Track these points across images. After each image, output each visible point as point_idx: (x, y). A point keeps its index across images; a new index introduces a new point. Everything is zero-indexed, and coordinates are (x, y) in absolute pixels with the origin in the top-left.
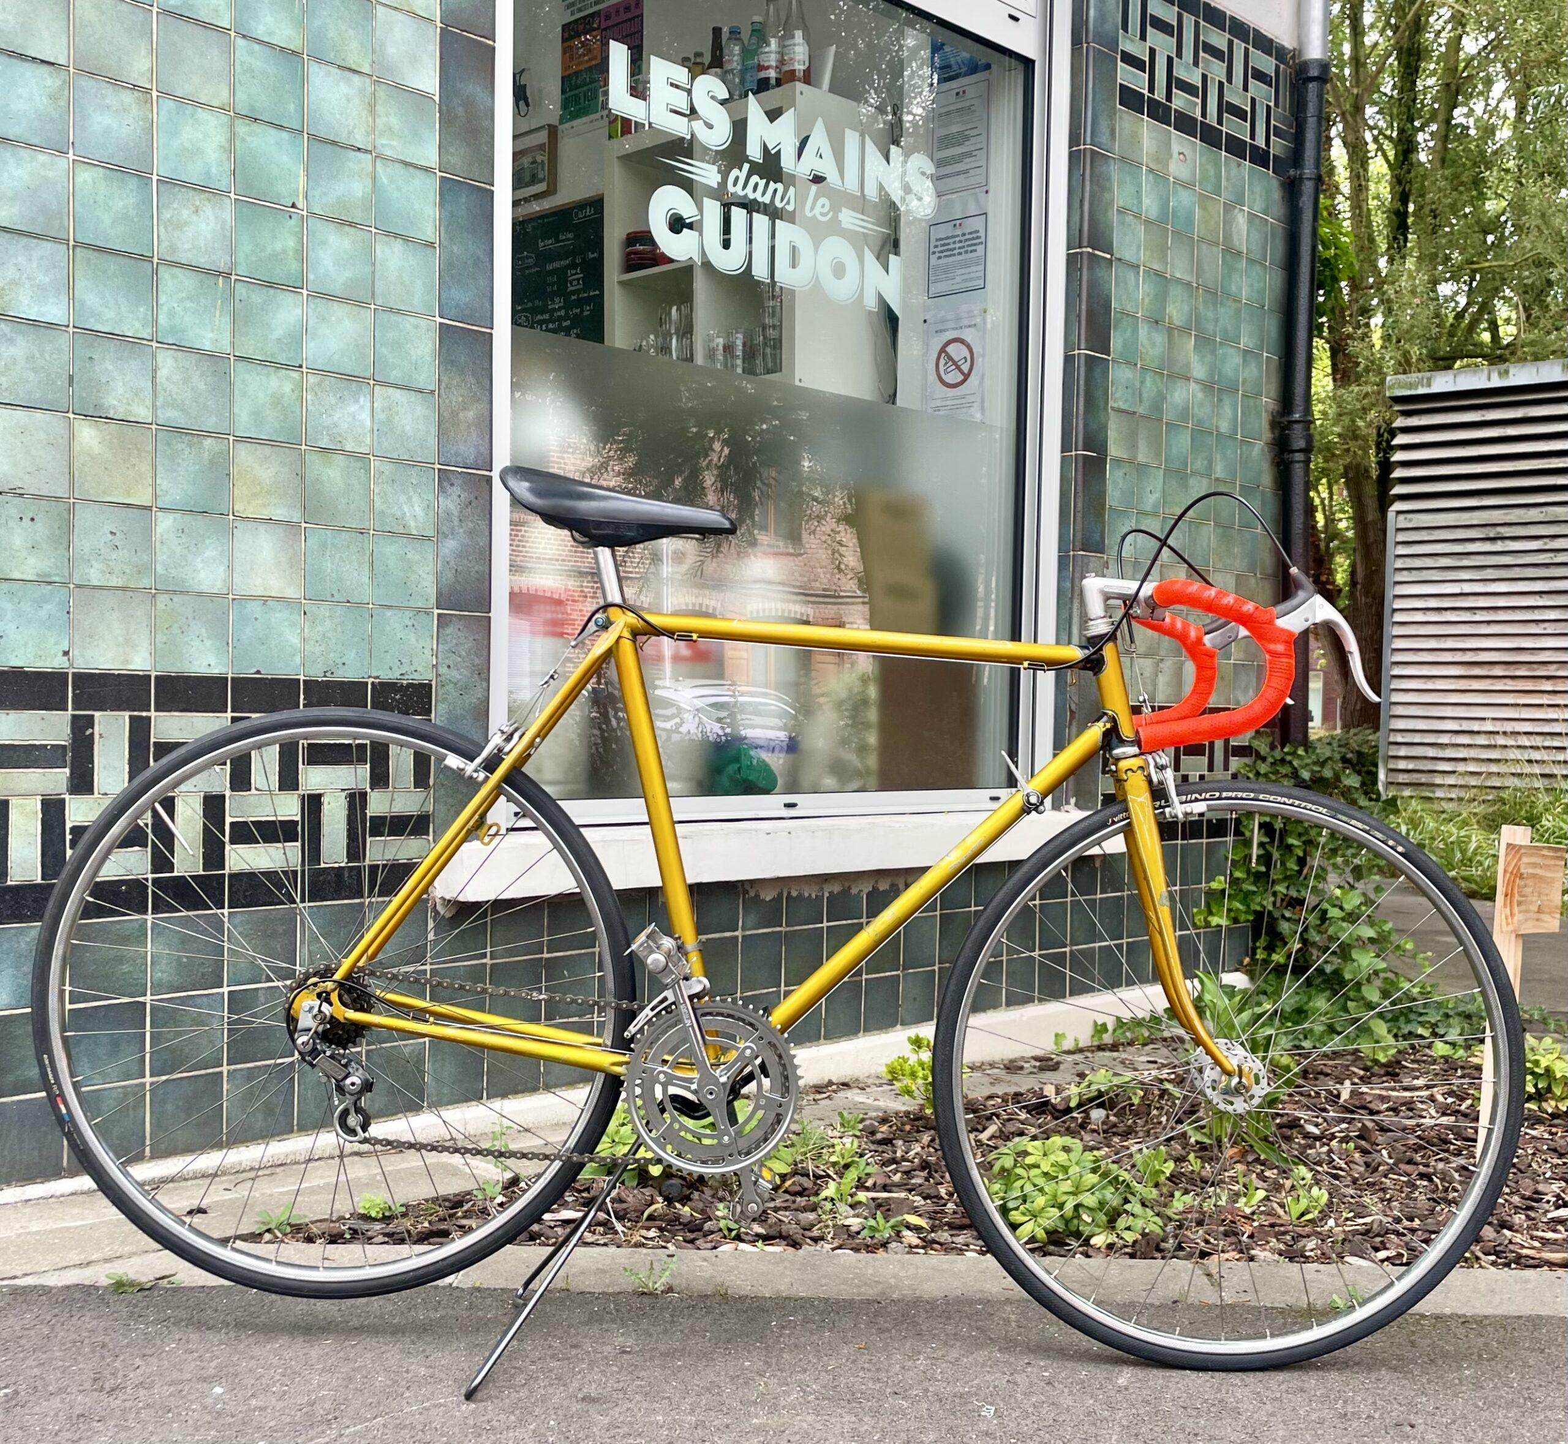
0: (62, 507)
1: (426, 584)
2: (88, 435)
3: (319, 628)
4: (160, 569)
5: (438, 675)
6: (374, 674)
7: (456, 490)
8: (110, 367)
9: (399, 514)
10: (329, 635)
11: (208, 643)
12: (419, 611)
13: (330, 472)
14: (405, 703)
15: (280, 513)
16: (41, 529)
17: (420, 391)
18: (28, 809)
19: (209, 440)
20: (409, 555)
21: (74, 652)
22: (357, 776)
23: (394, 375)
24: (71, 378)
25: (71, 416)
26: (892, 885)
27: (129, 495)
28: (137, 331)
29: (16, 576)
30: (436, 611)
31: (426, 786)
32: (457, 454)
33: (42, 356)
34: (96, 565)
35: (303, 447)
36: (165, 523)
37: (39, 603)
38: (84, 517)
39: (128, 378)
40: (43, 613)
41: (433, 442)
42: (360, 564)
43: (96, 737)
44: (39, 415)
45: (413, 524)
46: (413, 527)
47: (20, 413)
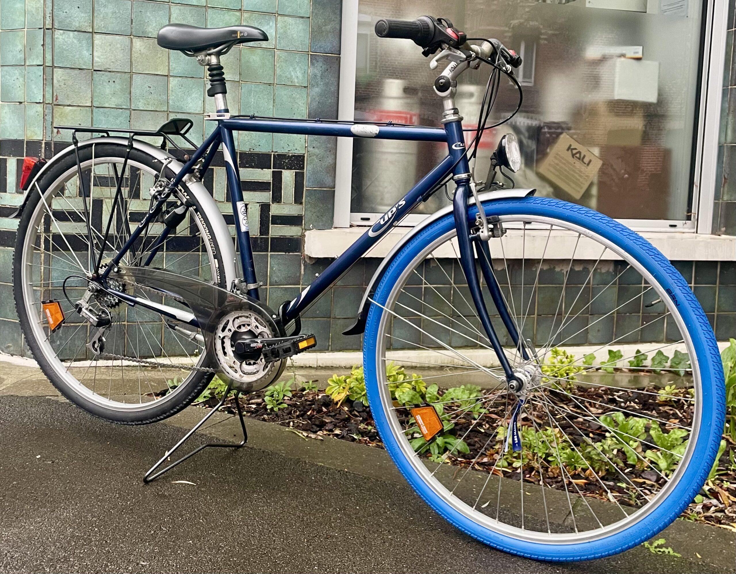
0: (127, 76)
1: (302, 108)
2: (139, 45)
4: (170, 102)
5: (308, 151)
6: (274, 151)
7: (320, 64)
9: (289, 76)
13: (254, 57)
14: (290, 164)
16: (118, 86)
17: (302, 17)
20: (294, 96)
22: (266, 196)
23: (288, 11)
24: (132, 20)
25: (132, 37)
26: (584, 268)
27: (157, 70)
29: (106, 105)
31: (301, 203)
32: (320, 47)
33: (119, 12)
34: (142, 101)
36: (173, 82)
37: (116, 117)
38: (137, 80)
39: (158, 19)
40: (118, 121)
41: (307, 41)
42: (268, 99)
44: (117, 37)
45: (296, 80)
46: (296, 82)
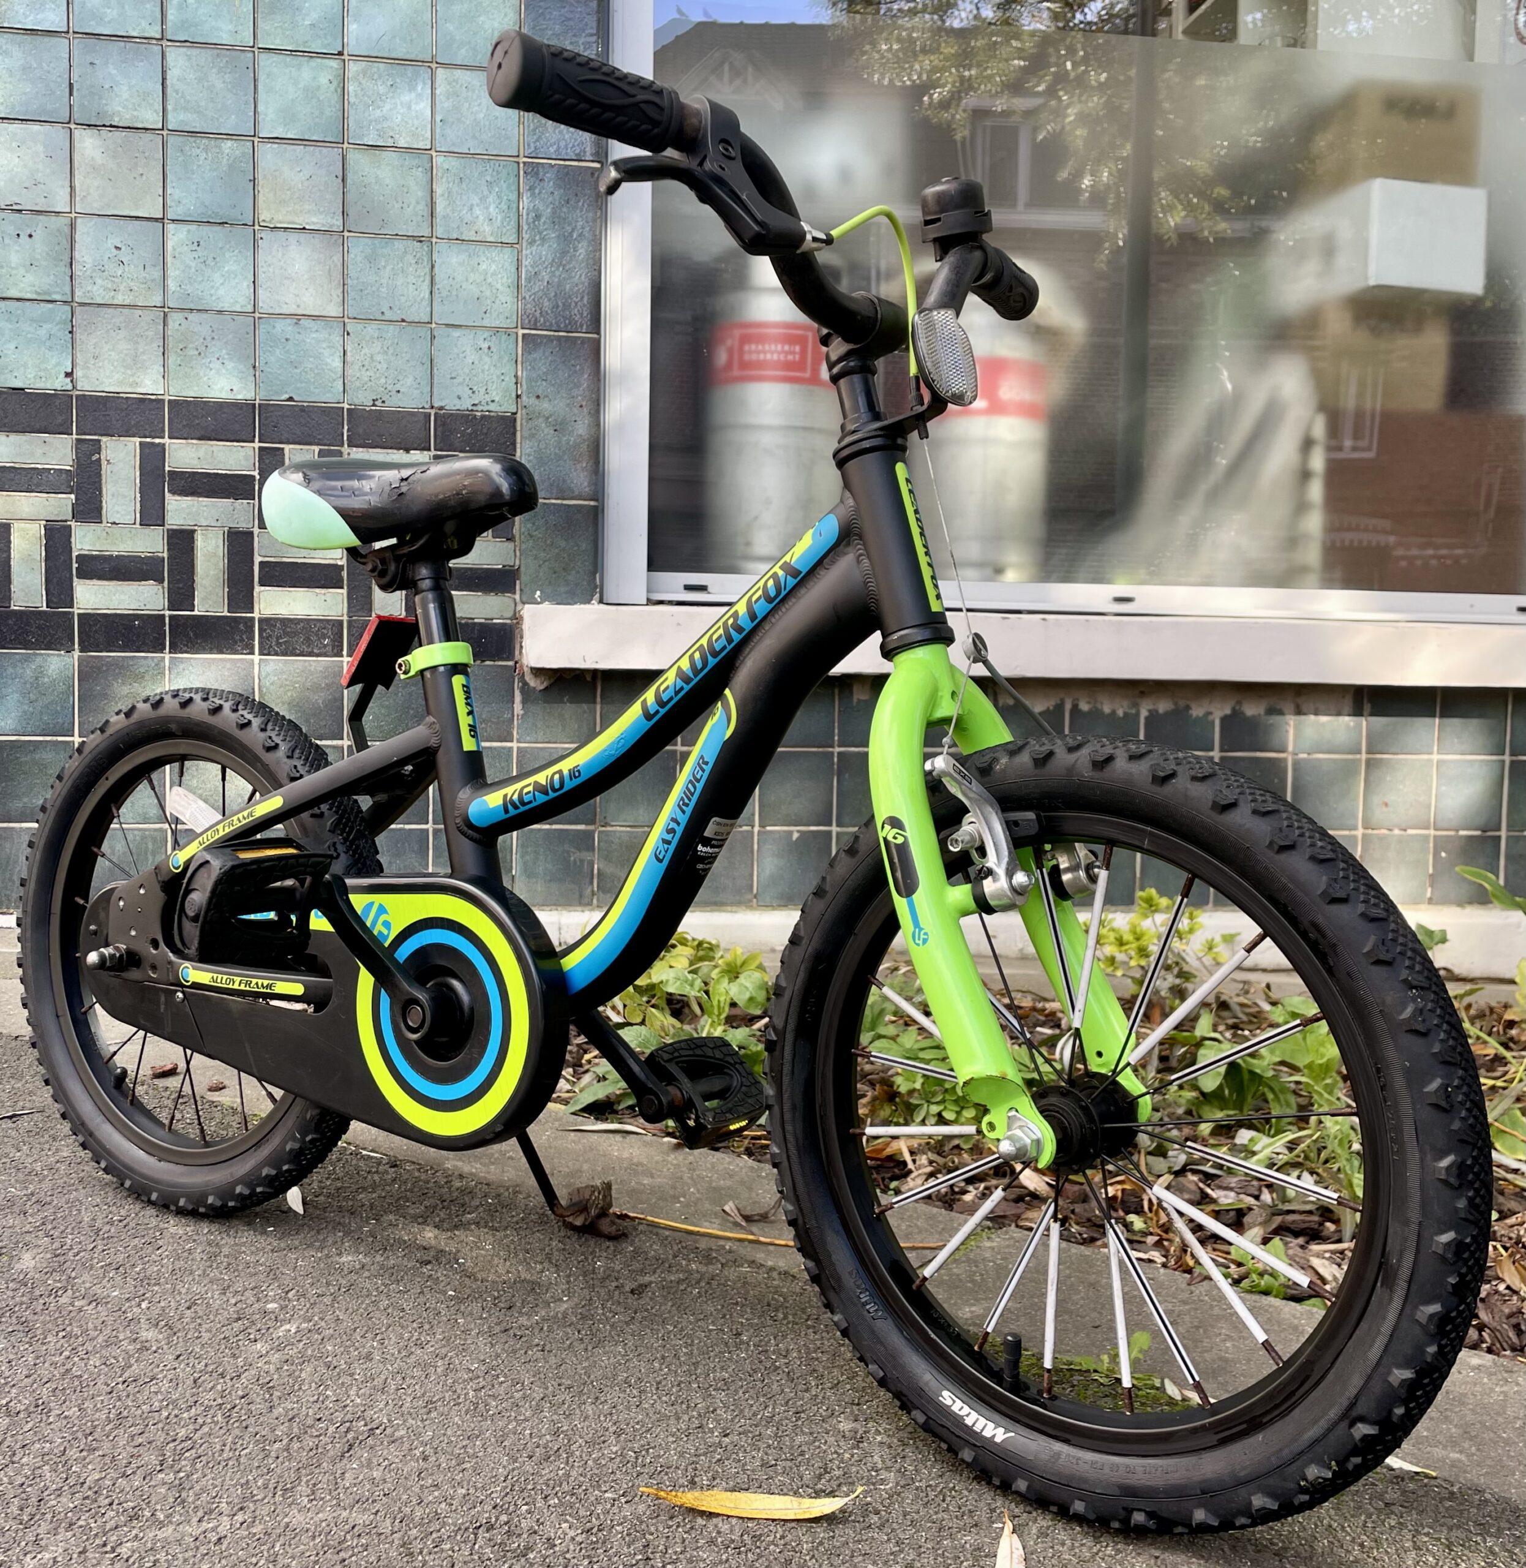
0: (63, 222)
2: (88, 143)
3: (366, 350)
4: (172, 285)
5: (524, 407)
6: (439, 404)
7: (550, 186)
8: (114, 72)
10: (379, 358)
11: (230, 365)
12: (496, 330)
13: (377, 171)
14: (479, 438)
15: (315, 221)
16: (39, 246)
18: (31, 533)
19: (229, 143)
20: (483, 266)
21: (79, 373)
23: (463, 56)
24: (71, 85)
25: (73, 126)
27: (136, 205)
28: (144, 30)
29: (13, 293)
30: (521, 332)
32: (548, 144)
33: (39, 65)
34: (99, 281)
35: (346, 145)
36: (177, 236)
37: (38, 322)
38: (87, 230)
39: (134, 82)
40: (43, 332)
41: (514, 130)
42: (418, 276)
43: (104, 463)
44: (36, 128)
45: (487, 228)
46: (487, 231)
47: (16, 127)
